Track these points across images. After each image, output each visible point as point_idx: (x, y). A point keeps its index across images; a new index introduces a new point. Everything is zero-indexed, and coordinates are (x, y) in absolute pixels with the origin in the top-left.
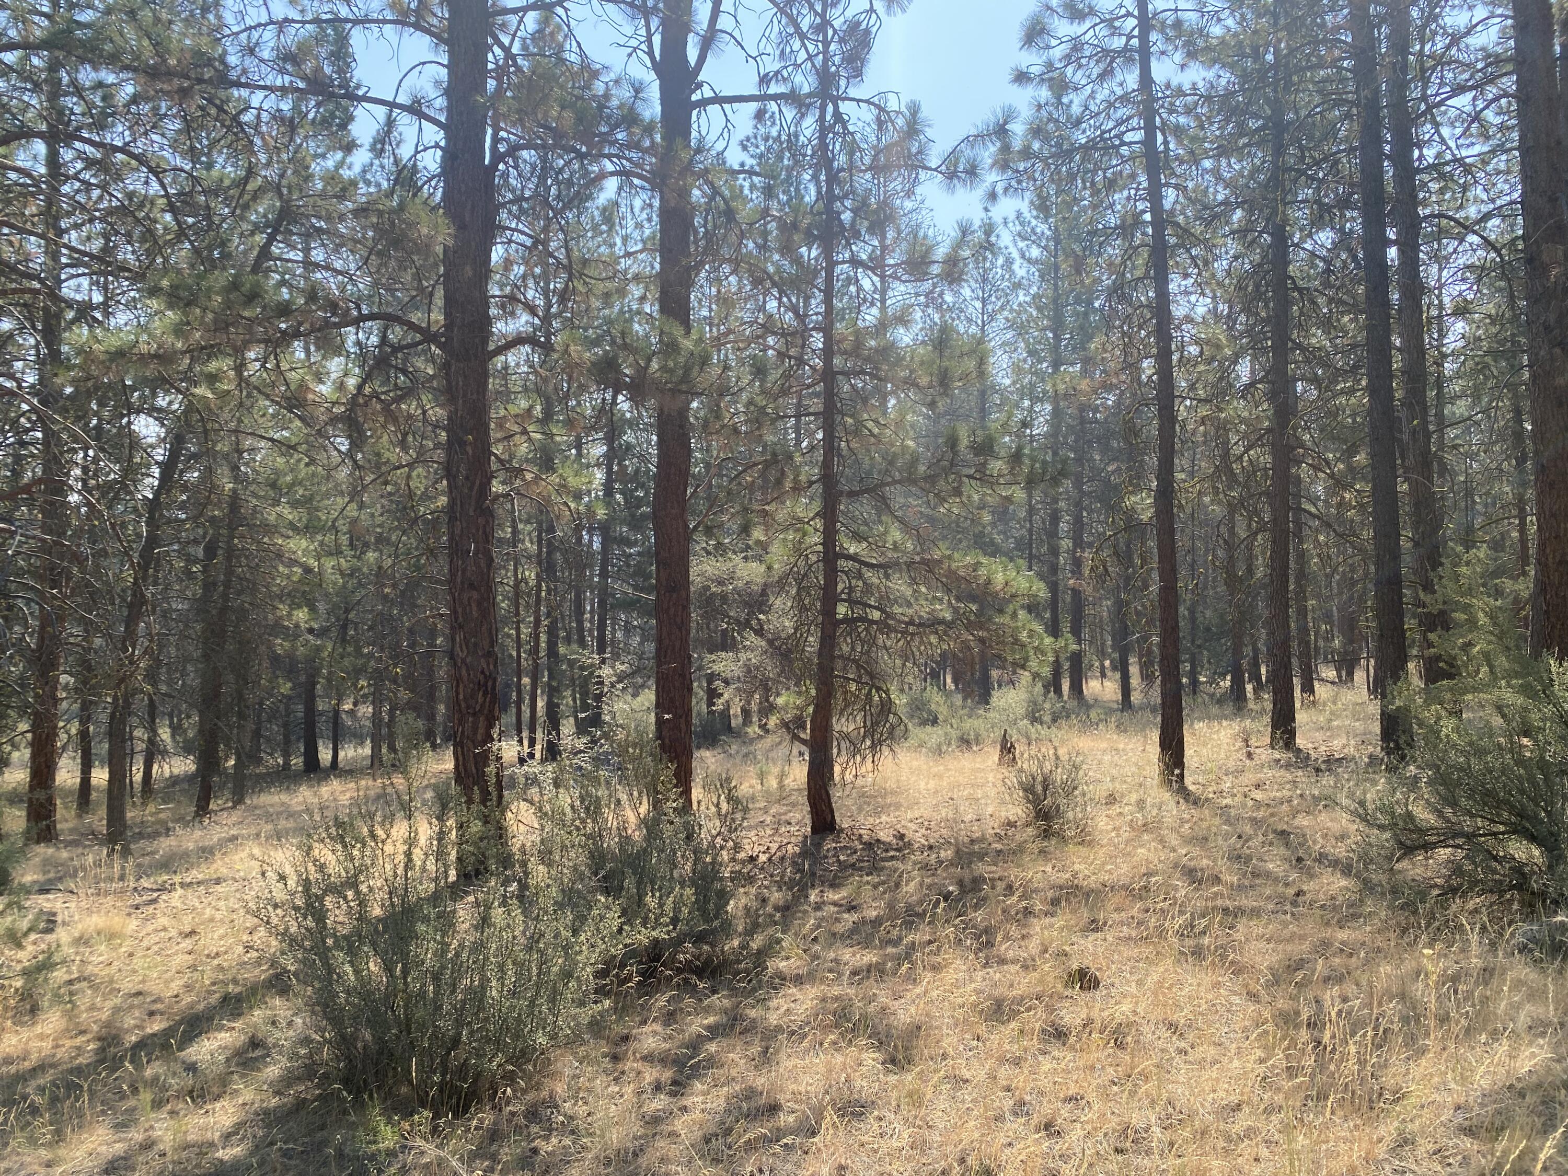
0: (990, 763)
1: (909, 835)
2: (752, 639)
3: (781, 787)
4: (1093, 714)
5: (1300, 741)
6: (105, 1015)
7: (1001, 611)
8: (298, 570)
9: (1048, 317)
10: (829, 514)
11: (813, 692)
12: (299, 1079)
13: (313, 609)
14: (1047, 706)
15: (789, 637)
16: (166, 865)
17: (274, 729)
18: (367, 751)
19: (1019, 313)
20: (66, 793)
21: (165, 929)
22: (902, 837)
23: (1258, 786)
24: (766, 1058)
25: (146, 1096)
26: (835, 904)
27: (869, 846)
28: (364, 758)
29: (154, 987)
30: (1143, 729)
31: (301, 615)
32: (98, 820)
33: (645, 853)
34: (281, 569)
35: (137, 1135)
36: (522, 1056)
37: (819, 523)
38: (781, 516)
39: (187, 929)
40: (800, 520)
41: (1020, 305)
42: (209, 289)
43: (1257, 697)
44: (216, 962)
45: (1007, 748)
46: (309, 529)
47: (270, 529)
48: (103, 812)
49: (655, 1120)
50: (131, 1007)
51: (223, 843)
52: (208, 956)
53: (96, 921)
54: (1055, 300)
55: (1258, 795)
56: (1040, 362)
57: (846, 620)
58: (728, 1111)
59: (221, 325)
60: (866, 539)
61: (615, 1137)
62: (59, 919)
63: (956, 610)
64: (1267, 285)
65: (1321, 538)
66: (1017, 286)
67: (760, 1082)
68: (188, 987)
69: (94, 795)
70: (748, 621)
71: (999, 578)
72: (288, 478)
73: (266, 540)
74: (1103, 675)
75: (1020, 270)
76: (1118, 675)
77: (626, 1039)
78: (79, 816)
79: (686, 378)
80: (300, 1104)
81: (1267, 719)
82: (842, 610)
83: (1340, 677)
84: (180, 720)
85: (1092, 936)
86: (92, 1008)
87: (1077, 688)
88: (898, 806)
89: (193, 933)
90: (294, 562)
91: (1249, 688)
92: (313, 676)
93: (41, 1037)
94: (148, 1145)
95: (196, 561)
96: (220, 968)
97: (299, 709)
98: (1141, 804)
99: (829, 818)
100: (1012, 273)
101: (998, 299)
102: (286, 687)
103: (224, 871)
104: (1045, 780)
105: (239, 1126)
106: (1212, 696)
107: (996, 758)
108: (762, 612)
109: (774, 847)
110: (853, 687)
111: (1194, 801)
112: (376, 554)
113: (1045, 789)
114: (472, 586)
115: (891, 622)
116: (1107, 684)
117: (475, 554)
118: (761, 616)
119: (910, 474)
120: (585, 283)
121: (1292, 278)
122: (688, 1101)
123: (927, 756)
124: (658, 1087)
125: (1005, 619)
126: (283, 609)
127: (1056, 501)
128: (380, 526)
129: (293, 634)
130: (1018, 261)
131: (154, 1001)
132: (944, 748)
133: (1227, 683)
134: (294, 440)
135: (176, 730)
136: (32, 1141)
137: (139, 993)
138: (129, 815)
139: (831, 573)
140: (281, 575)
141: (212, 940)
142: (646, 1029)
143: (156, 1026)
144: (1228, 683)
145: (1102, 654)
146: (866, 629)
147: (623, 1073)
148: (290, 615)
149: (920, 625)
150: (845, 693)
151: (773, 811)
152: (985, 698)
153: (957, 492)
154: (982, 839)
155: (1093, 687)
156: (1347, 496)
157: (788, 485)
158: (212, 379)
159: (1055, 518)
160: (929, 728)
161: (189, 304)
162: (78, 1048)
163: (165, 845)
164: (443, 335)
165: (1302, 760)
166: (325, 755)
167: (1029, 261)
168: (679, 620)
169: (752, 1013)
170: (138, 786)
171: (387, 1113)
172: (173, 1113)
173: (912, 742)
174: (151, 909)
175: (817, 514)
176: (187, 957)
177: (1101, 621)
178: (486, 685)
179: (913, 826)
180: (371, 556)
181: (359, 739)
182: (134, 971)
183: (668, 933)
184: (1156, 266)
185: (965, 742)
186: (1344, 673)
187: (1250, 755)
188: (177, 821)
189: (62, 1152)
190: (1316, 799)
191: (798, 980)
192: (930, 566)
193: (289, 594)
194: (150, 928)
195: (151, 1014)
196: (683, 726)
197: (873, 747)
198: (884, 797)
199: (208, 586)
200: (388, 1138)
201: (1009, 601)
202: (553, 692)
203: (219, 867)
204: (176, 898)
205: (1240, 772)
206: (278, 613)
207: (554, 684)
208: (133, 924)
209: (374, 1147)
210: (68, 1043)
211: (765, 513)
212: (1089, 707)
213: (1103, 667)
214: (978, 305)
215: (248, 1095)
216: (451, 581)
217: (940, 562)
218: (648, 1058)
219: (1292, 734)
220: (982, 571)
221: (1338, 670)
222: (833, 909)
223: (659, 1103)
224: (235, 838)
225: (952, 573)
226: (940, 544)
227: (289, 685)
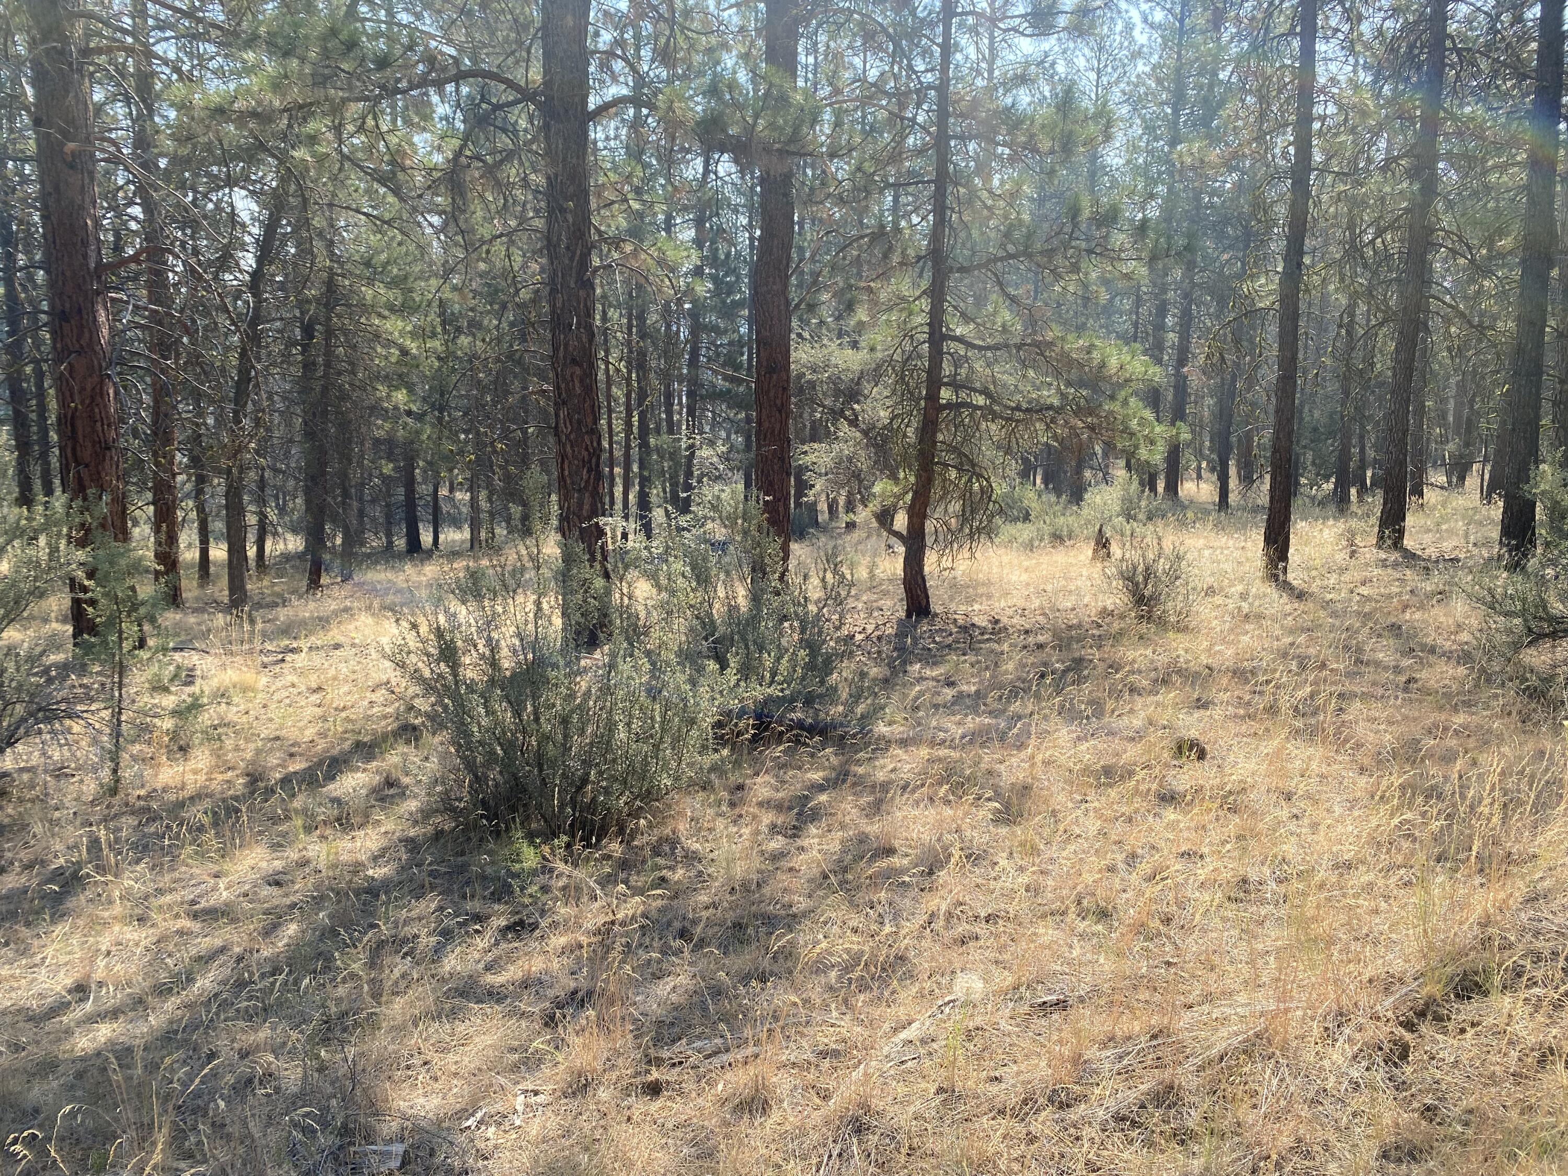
0: (1082, 557)
1: (1005, 620)
2: (845, 429)
3: (872, 576)
4: (1190, 514)
5: (1408, 542)
6: (249, 755)
7: (1112, 398)
8: (395, 351)
9: (1168, 89)
10: (937, 293)
11: (912, 479)
12: (437, 811)
13: (411, 390)
14: (1143, 504)
15: (884, 428)
16: (286, 631)
17: (377, 512)
18: (466, 534)
19: (1136, 86)
20: (189, 566)
21: (293, 686)
22: (997, 622)
23: (1363, 583)
24: (876, 808)
25: (299, 822)
26: (933, 679)
27: (964, 629)
28: (463, 542)
29: (291, 733)
30: (1244, 527)
31: (400, 396)
32: (220, 589)
33: (754, 618)
34: (379, 350)
35: (293, 855)
36: (650, 795)
37: (925, 304)
38: (883, 296)
39: (314, 685)
40: (903, 299)
41: (1138, 76)
42: (306, 37)
43: (1361, 500)
44: (344, 715)
45: (1102, 543)
46: (404, 309)
47: (366, 309)
48: (224, 582)
49: (776, 857)
50: (272, 749)
51: (336, 613)
52: (336, 709)
53: (230, 676)
54: (1178, 70)
55: (1364, 591)
56: (1156, 139)
57: (949, 406)
58: (844, 852)
59: (321, 80)
60: (973, 320)
61: (739, 870)
62: (198, 673)
63: (1063, 396)
64: (1423, 46)
65: (1453, 329)
66: (1136, 55)
67: (873, 828)
68: (323, 735)
69: (212, 569)
70: (842, 411)
71: (1113, 362)
72: (383, 257)
73: (363, 320)
74: (1199, 477)
75: (1141, 37)
76: (1215, 477)
77: (740, 787)
78: (201, 586)
79: (795, 137)
80: (439, 834)
81: (1374, 520)
82: (946, 394)
83: (1449, 483)
84: (285, 501)
85: (1197, 714)
86: (237, 749)
87: (1172, 488)
88: (989, 597)
89: (320, 689)
90: (390, 343)
91: (1353, 491)
92: (412, 459)
93: (195, 772)
94: (304, 863)
95: (295, 344)
96: (347, 720)
97: (400, 492)
98: (1244, 596)
99: (924, 603)
100: (1132, 41)
101: (1114, 70)
102: (388, 468)
103: (340, 639)
104: (1147, 569)
105: (383, 851)
106: (1313, 498)
107: (1090, 553)
108: (858, 402)
109: (870, 628)
110: (953, 474)
111: (1300, 596)
112: (470, 339)
113: (1146, 579)
114: (574, 362)
115: (996, 408)
116: (1203, 485)
117: (577, 328)
118: (856, 406)
119: (1027, 247)
120: (687, 37)
121: (1452, 38)
122: (805, 842)
123: (1018, 549)
124: (774, 829)
125: (1116, 407)
126: (382, 390)
127: (1164, 290)
128: (472, 310)
129: (393, 415)
130: (1139, 25)
131: (292, 745)
132: (1036, 543)
133: (1329, 486)
134: (387, 216)
135: (282, 511)
136: (201, 855)
137: (277, 738)
138: (249, 587)
139: (936, 355)
140: (380, 356)
141: (339, 695)
142: (759, 780)
143: (297, 766)
144: (1332, 486)
145: (1199, 455)
146: (971, 415)
147: (740, 816)
148: (389, 396)
149: (1027, 410)
150: (944, 480)
151: (865, 598)
152: (1077, 495)
153: (1075, 268)
154: (1080, 626)
155: (1188, 488)
156: (1486, 283)
157: (896, 259)
158: (313, 140)
159: (1162, 311)
160: (1020, 525)
161: (286, 54)
162: (228, 781)
163: (283, 614)
164: (543, 94)
165: (1410, 557)
166: (426, 538)
167: (1152, 26)
168: (779, 402)
169: (860, 770)
170: (252, 563)
171: (530, 837)
172: (323, 838)
173: (1003, 537)
174: (277, 668)
175: (924, 292)
176: (317, 709)
177: (1201, 420)
178: (590, 462)
179: (1010, 612)
180: (464, 340)
181: (456, 523)
182: (271, 720)
183: (782, 690)
184: (1303, 19)
185: (1057, 538)
186: (1454, 480)
187: (1353, 554)
188: (292, 593)
189: (227, 866)
190: (1429, 596)
191: (904, 743)
192: (1041, 347)
193: (387, 376)
194: (279, 684)
195: (292, 755)
196: (781, 509)
197: (971, 536)
198: (975, 588)
199: (309, 366)
200: (530, 858)
201: (1121, 386)
202: (645, 482)
203: (335, 634)
204: (300, 660)
205: (1343, 570)
206: (378, 394)
207: (646, 473)
208: (263, 680)
209: (517, 866)
210: (220, 777)
211: (870, 290)
212: (1184, 508)
213: (1199, 468)
214: (1093, 76)
215: (389, 826)
216: (554, 357)
217: (1051, 344)
218: (765, 804)
219: (1401, 532)
220: (1095, 354)
221: (1449, 475)
222: (932, 684)
223: (777, 844)
224: (346, 610)
225: (1065, 356)
226: (1054, 326)
227: (391, 466)
